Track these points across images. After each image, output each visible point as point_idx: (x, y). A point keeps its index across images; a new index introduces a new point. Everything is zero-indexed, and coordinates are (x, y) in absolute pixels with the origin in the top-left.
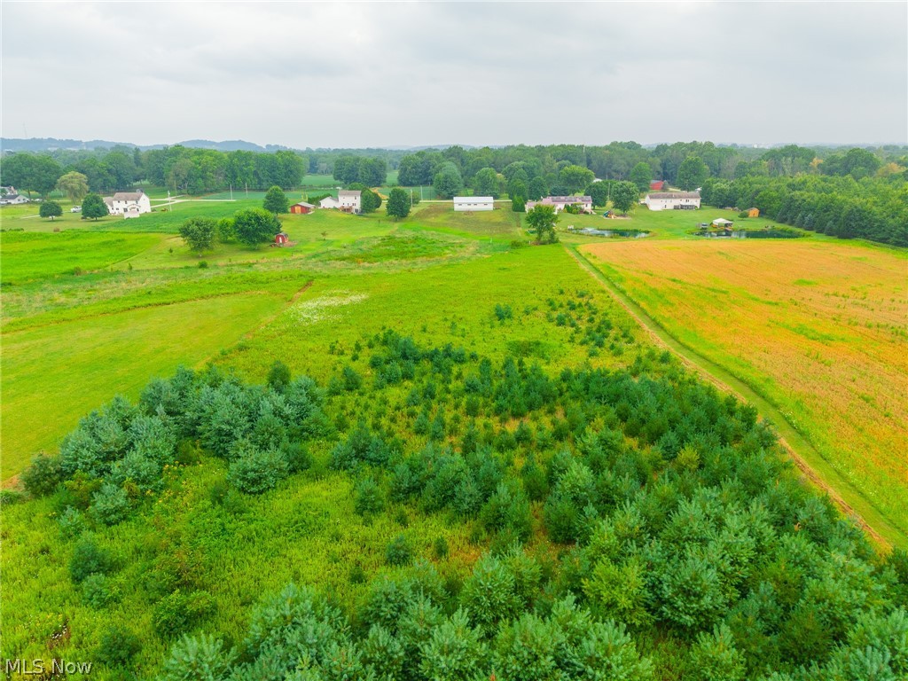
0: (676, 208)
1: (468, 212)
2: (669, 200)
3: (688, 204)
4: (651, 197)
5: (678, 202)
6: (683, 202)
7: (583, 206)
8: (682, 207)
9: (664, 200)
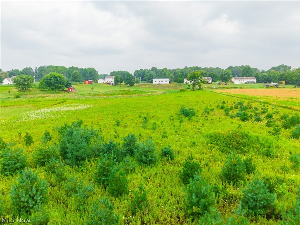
0: (246, 83)
1: (159, 84)
2: (243, 80)
3: (251, 81)
4: (235, 79)
5: (246, 81)
6: (249, 81)
7: (208, 81)
8: (248, 82)
9: (241, 80)
